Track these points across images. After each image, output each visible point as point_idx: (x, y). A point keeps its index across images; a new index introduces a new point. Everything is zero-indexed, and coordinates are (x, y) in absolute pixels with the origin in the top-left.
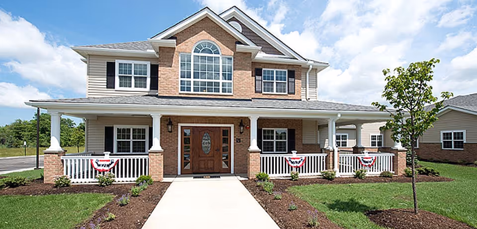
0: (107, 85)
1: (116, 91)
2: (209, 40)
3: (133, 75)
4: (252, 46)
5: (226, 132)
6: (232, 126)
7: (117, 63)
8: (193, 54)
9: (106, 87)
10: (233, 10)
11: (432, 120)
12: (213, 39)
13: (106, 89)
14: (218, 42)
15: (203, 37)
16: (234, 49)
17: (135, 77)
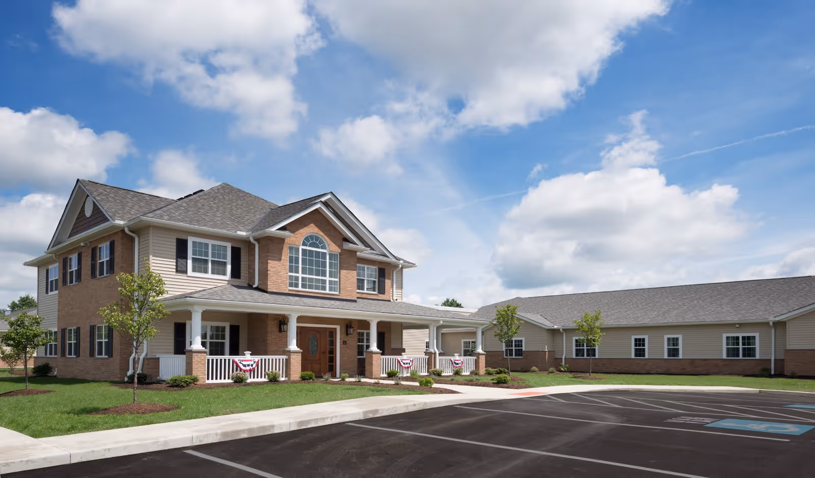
0: (176, 269)
1: (188, 276)
2: (318, 233)
3: (210, 258)
4: (361, 246)
5: (332, 333)
6: (338, 327)
7: (191, 240)
8: (301, 247)
9: (175, 270)
10: (329, 196)
11: (516, 332)
12: (322, 233)
13: (174, 273)
14: (326, 237)
15: (311, 229)
16: (340, 246)
17: (213, 262)
